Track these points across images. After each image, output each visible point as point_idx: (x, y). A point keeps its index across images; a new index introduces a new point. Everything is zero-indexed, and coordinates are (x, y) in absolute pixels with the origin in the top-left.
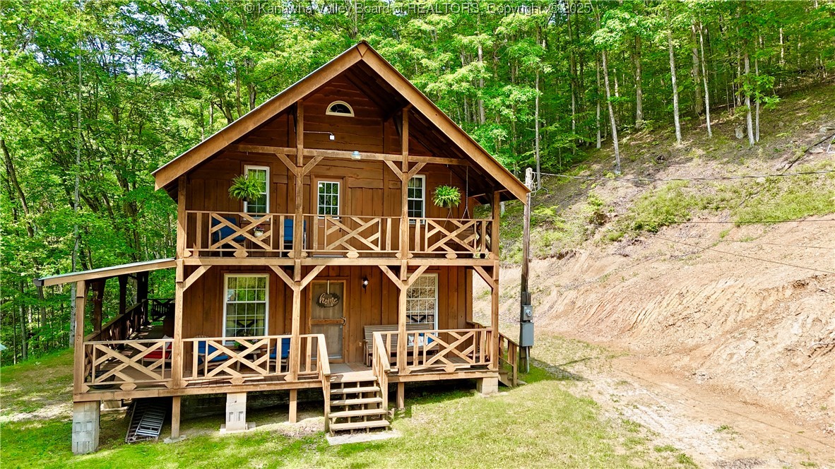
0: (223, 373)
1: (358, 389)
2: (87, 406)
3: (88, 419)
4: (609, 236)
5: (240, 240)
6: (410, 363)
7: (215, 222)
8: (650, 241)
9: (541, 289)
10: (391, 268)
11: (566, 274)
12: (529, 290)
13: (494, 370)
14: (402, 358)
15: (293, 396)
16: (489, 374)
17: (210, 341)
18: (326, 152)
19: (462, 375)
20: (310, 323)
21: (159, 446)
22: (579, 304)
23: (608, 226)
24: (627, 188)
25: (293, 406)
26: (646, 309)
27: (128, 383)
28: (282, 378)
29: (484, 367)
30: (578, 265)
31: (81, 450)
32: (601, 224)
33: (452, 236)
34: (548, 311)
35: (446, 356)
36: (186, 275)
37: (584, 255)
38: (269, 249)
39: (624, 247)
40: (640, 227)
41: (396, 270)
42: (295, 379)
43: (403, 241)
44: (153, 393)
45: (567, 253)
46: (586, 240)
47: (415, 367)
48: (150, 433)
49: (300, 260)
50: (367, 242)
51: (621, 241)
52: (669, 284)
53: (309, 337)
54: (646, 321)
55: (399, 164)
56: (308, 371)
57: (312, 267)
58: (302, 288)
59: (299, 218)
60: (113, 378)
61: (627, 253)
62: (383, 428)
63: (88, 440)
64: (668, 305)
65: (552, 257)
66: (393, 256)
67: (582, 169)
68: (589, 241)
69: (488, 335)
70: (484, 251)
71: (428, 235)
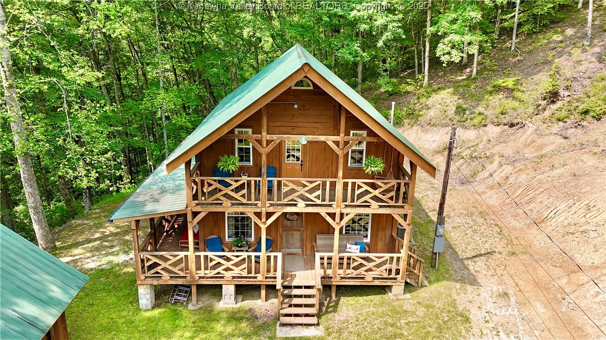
0: (219, 273)
1: (303, 292)
2: (145, 286)
3: (146, 292)
4: (558, 114)
7: (209, 185)
8: (591, 127)
9: (488, 155)
10: (329, 214)
11: (511, 144)
12: (445, 214)
13: (402, 281)
14: (335, 270)
15: (263, 287)
16: (397, 284)
17: (210, 255)
18: (283, 137)
19: (377, 283)
20: (280, 230)
22: (511, 180)
23: (559, 104)
24: (590, 62)
25: (263, 294)
26: (558, 209)
27: (165, 276)
28: (255, 278)
29: (395, 279)
30: (524, 137)
31: (144, 308)
32: (553, 102)
33: (376, 193)
34: (488, 178)
35: (366, 271)
36: (194, 217)
37: (531, 129)
38: (245, 201)
39: (567, 129)
40: (586, 112)
41: (332, 216)
42: (263, 279)
43: (338, 197)
44: (180, 282)
45: (518, 123)
46: (537, 114)
49: (265, 209)
50: (311, 197)
51: (566, 122)
52: (584, 190)
53: (272, 254)
54: (554, 220)
55: (337, 143)
56: (271, 275)
57: (273, 213)
58: (267, 226)
59: (264, 181)
60: (157, 273)
61: (568, 136)
62: (314, 325)
63: (148, 303)
64: (575, 212)
65: (505, 125)
66: (330, 206)
67: (556, 32)
68: (539, 116)
69: (398, 259)
70: (400, 203)
71: (357, 192)
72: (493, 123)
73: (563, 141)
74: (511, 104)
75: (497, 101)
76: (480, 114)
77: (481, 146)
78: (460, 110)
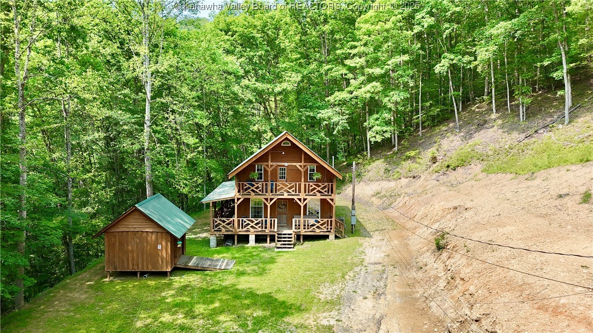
0: (248, 228)
1: (287, 236)
2: (213, 235)
3: (214, 239)
4: (436, 169)
5: (253, 191)
6: (304, 228)
7: (246, 185)
8: (451, 174)
9: (399, 194)
10: (298, 199)
11: (412, 187)
13: (333, 232)
14: (302, 227)
15: (268, 236)
16: (332, 234)
17: (245, 219)
18: (278, 163)
19: (322, 234)
20: (276, 214)
21: (231, 248)
23: (437, 164)
24: (457, 141)
25: (268, 239)
27: (223, 230)
28: (265, 231)
29: (330, 231)
30: (419, 183)
31: (212, 247)
32: (434, 163)
33: (319, 189)
34: (397, 205)
35: (317, 227)
36: (238, 201)
37: (423, 178)
38: (261, 193)
40: (449, 167)
41: (300, 200)
42: (269, 231)
43: (302, 191)
44: (230, 233)
45: (417, 176)
47: (306, 230)
48: (229, 244)
49: (269, 197)
50: (290, 191)
51: (439, 173)
53: (273, 219)
55: (301, 166)
56: (272, 230)
57: (273, 199)
58: (270, 205)
59: (269, 183)
60: (220, 228)
61: (439, 179)
62: (291, 248)
63: (214, 244)
65: (410, 177)
66: (299, 195)
67: (444, 126)
68: (427, 171)
69: (331, 221)
70: (330, 194)
71: (311, 188)
72: (404, 177)
73: (437, 182)
74: (415, 165)
75: (407, 164)
76: (398, 172)
77: (396, 190)
78: (387, 171)
